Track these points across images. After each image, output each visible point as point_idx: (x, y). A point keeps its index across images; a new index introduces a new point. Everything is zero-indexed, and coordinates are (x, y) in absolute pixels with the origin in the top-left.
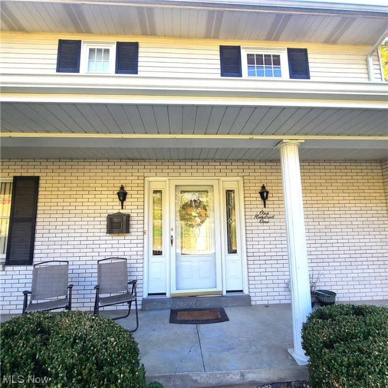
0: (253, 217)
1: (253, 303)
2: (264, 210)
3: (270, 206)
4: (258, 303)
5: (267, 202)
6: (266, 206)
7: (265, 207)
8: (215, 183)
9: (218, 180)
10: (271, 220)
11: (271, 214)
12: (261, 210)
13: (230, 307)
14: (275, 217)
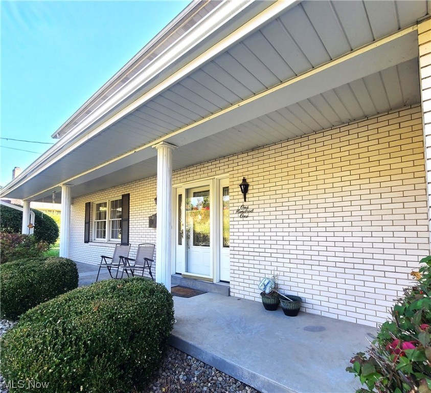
0: (235, 212)
1: (232, 294)
2: (245, 204)
3: (250, 199)
4: (236, 295)
5: (247, 196)
6: (247, 199)
7: (245, 201)
8: (210, 182)
9: (213, 179)
10: (250, 214)
11: (251, 208)
12: (241, 204)
13: (213, 293)
14: (254, 211)
